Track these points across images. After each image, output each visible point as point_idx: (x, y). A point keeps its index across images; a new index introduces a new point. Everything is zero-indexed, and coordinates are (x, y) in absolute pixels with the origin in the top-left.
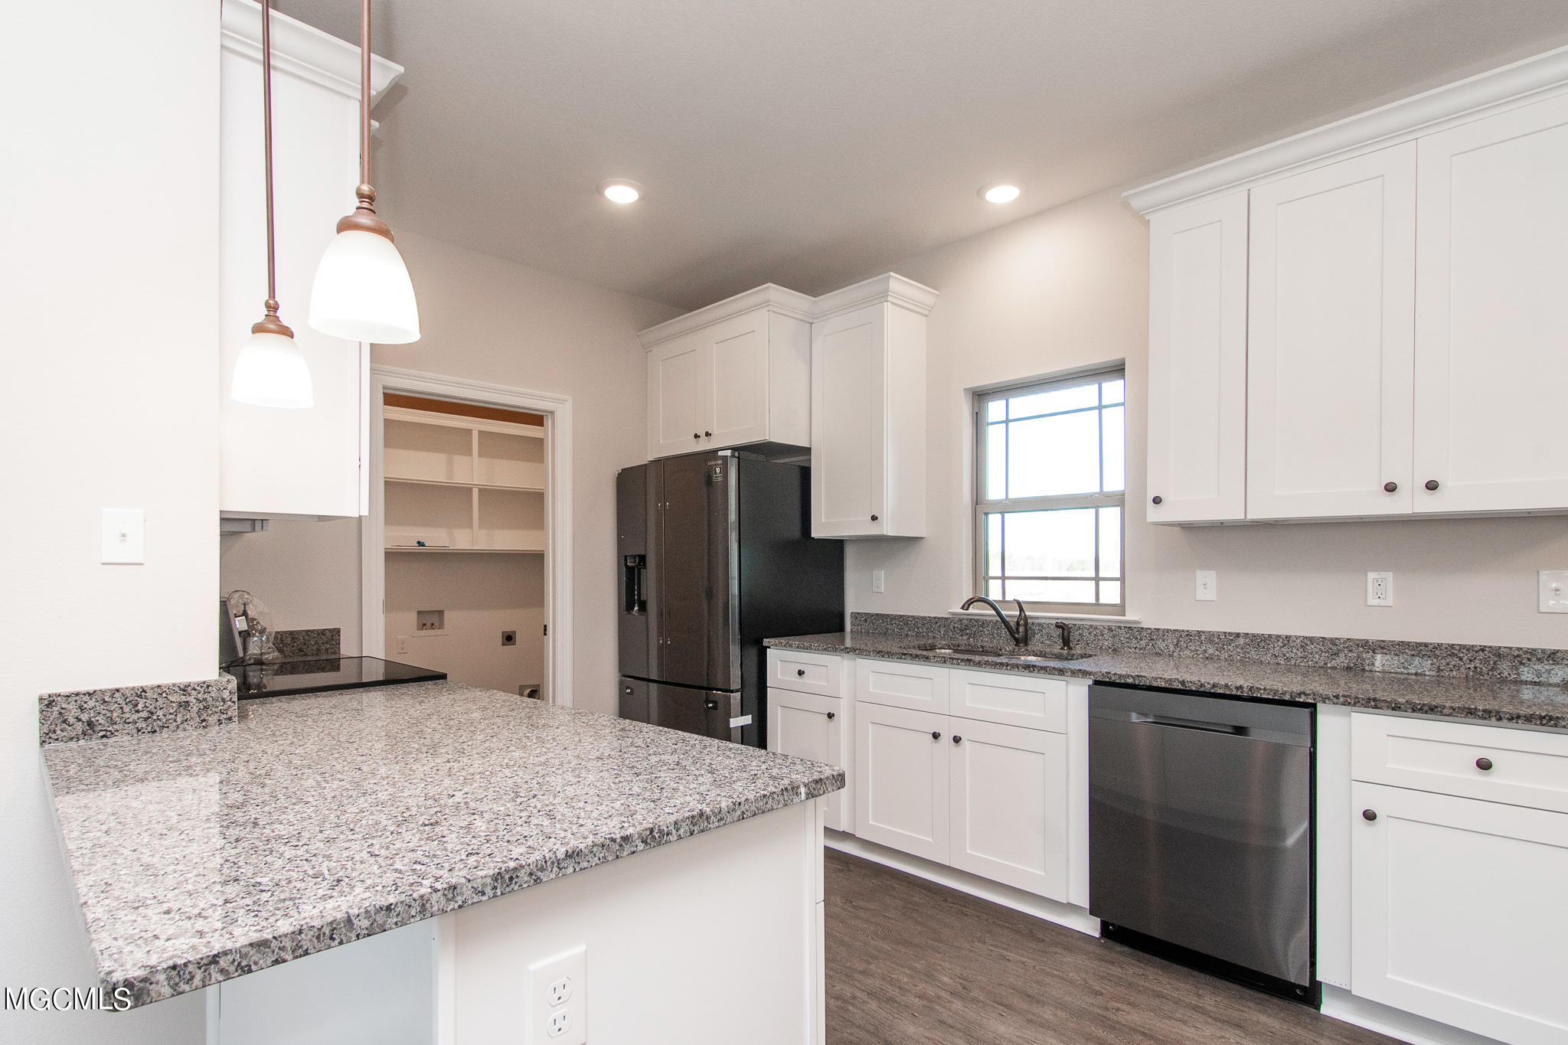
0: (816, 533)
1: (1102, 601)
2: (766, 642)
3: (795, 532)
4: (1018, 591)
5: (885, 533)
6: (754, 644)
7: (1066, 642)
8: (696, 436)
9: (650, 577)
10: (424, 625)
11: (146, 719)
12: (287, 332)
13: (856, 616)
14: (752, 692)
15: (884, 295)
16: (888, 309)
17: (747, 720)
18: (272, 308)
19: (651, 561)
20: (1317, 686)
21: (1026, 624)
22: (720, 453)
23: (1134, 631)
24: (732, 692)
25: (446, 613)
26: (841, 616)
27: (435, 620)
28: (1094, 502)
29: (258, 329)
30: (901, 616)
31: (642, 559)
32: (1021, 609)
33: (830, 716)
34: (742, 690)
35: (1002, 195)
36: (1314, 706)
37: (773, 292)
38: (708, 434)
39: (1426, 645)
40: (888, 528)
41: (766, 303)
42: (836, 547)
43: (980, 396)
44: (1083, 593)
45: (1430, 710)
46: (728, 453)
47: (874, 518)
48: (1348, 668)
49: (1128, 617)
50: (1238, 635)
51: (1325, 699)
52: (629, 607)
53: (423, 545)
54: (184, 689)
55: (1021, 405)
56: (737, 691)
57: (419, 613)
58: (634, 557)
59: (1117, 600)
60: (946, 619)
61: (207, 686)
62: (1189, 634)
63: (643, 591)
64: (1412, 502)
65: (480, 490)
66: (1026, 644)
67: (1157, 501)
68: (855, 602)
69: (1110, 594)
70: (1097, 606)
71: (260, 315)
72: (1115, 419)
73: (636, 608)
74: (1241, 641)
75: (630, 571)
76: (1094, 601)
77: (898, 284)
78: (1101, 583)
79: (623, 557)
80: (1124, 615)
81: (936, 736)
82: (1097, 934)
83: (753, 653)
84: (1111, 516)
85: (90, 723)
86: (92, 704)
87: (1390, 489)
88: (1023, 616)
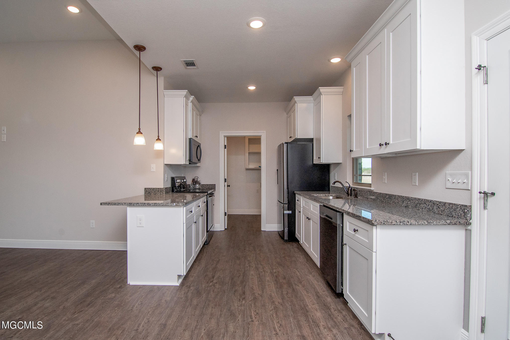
0: (316, 162)
5: (322, 162)
7: (356, 195)
11: (154, 192)
15: (321, 93)
16: (323, 97)
17: (290, 212)
34: (289, 204)
36: (341, 212)
37: (296, 99)
38: (291, 137)
40: (323, 160)
47: (319, 158)
49: (371, 189)
56: (286, 204)
80: (371, 187)
85: (149, 192)
86: (149, 189)
87: (380, 145)
88: (349, 188)
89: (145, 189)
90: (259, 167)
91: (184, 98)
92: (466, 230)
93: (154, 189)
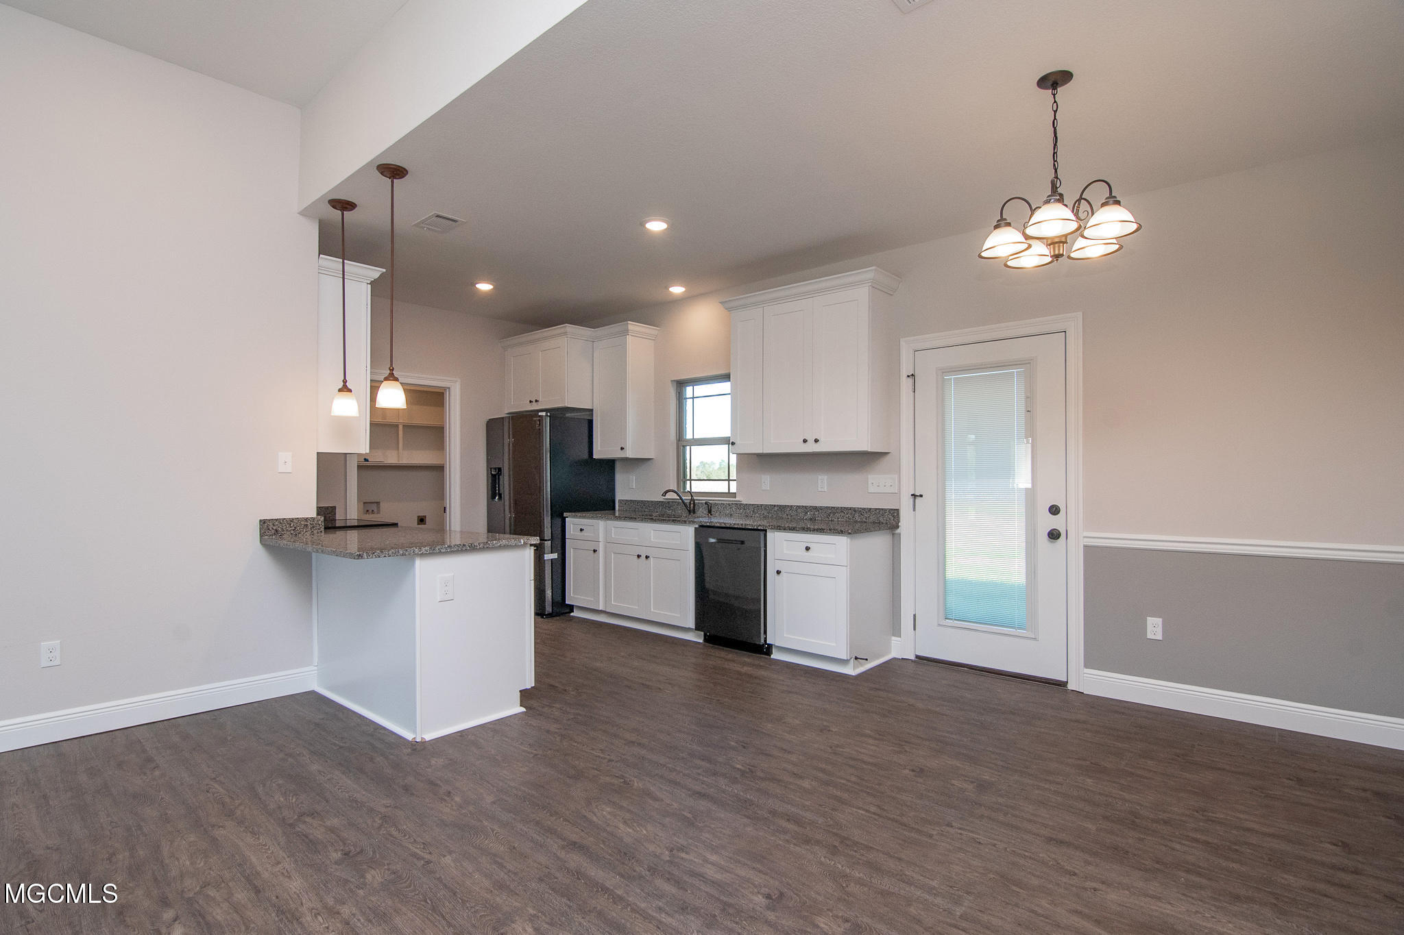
0: (597, 455)
1: (731, 491)
3: (586, 456)
5: (628, 456)
6: (559, 515)
7: (710, 511)
8: (531, 402)
9: (506, 482)
10: (368, 511)
11: (294, 530)
12: (350, 391)
13: (620, 501)
14: (558, 542)
15: (626, 332)
16: (629, 338)
17: (555, 556)
18: (345, 381)
19: (506, 471)
20: (765, 523)
21: (694, 504)
22: (540, 414)
23: (739, 506)
24: (546, 540)
25: (381, 504)
26: (614, 502)
27: (374, 507)
28: (727, 441)
29: (340, 390)
30: (642, 501)
31: (500, 469)
32: (692, 496)
33: (595, 551)
34: (552, 539)
35: (677, 290)
36: (766, 531)
37: (569, 328)
38: (536, 401)
39: (834, 508)
40: (629, 454)
41: (565, 333)
43: (681, 384)
44: (721, 487)
46: (544, 414)
47: (622, 449)
48: (811, 519)
49: (737, 499)
50: (775, 506)
52: (493, 497)
53: (368, 461)
54: (306, 519)
55: (700, 390)
56: (549, 540)
57: (364, 503)
58: (495, 469)
59: (735, 490)
60: (662, 502)
61: (313, 519)
62: (758, 506)
63: (501, 488)
64: (811, 448)
65: (403, 425)
66: (694, 512)
67: (734, 443)
68: (621, 495)
69: (733, 487)
70: (729, 494)
71: (341, 385)
72: (728, 402)
73: (497, 497)
74: (776, 508)
75: (494, 476)
76: (727, 491)
77: (633, 326)
78: (731, 482)
79: (489, 469)
80: (735, 497)
81: (639, 556)
82: (701, 641)
83: (558, 521)
85: (276, 530)
86: (277, 523)
87: (805, 441)
88: (692, 500)
89: (263, 522)
90: (365, 459)
91: (369, 286)
92: (893, 534)
93: (292, 520)
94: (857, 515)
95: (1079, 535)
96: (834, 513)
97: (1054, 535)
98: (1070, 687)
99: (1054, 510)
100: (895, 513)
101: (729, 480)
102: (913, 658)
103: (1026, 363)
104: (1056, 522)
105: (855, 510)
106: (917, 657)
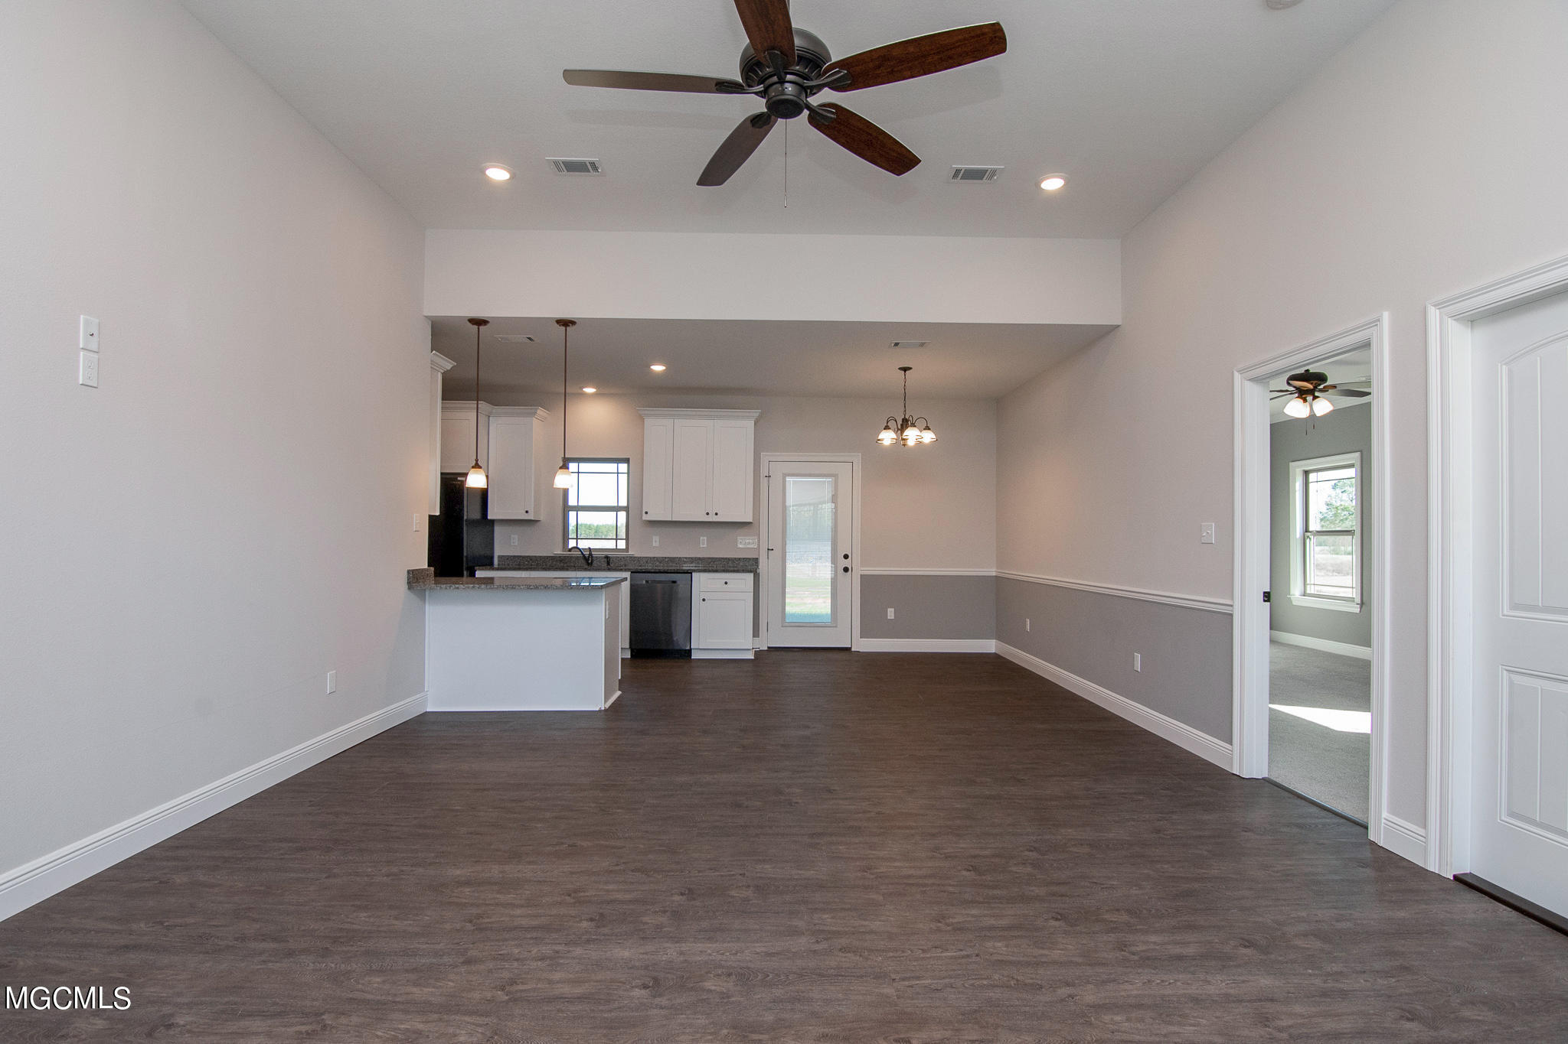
0: (488, 517)
1: (620, 547)
2: (476, 568)
4: (584, 544)
7: (608, 564)
13: (500, 557)
15: (533, 415)
16: (534, 420)
18: (477, 460)
20: (691, 568)
21: (592, 557)
23: (632, 558)
26: (492, 558)
28: (616, 509)
30: (527, 556)
32: (590, 551)
35: (589, 390)
36: (692, 573)
40: (532, 516)
41: (476, 409)
42: (493, 521)
43: (567, 461)
44: (609, 545)
45: (716, 571)
47: (527, 512)
49: (629, 553)
50: (666, 557)
51: (695, 571)
55: (584, 467)
59: (624, 547)
62: (651, 559)
64: (712, 518)
66: (591, 565)
67: (646, 513)
68: (499, 550)
69: (622, 544)
70: (617, 550)
71: (474, 463)
72: (623, 479)
76: (617, 548)
77: (540, 411)
78: (618, 540)
80: (627, 553)
84: (622, 515)
87: (708, 514)
88: (590, 554)
91: (442, 375)
92: (755, 573)
94: (730, 562)
95: (859, 570)
96: (714, 562)
97: (846, 570)
98: (853, 649)
99: (846, 557)
100: (756, 561)
101: (616, 539)
102: (766, 649)
103: (835, 476)
104: (847, 563)
105: (729, 559)
106: (769, 648)
